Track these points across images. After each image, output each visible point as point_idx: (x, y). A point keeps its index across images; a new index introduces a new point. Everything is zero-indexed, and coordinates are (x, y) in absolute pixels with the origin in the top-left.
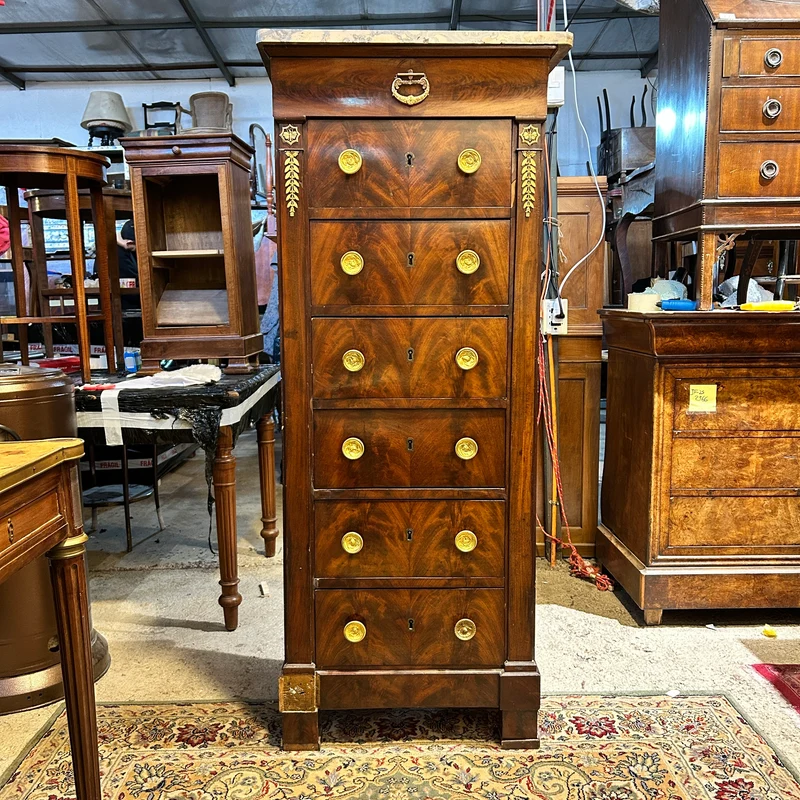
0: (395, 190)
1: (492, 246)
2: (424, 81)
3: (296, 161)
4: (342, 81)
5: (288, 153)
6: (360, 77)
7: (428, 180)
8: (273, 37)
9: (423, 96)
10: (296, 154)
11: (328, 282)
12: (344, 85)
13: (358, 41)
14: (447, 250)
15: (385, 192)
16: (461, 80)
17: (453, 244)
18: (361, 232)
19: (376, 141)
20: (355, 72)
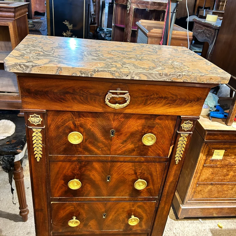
0: (102, 148)
1: (154, 174)
2: (127, 96)
3: (40, 134)
4: (71, 91)
5: (34, 130)
6: (84, 90)
7: (122, 143)
8: (18, 69)
9: (125, 105)
10: (40, 130)
11: (61, 188)
12: (73, 93)
13: (83, 75)
14: (129, 175)
15: (96, 148)
16: (151, 95)
17: (133, 172)
18: (81, 166)
19: (93, 123)
20: (81, 87)
